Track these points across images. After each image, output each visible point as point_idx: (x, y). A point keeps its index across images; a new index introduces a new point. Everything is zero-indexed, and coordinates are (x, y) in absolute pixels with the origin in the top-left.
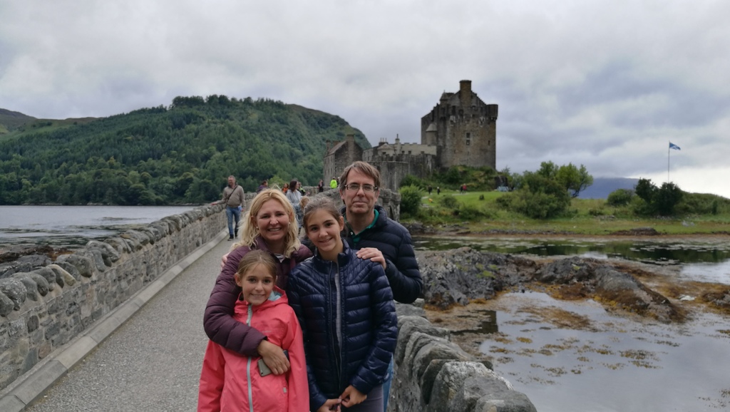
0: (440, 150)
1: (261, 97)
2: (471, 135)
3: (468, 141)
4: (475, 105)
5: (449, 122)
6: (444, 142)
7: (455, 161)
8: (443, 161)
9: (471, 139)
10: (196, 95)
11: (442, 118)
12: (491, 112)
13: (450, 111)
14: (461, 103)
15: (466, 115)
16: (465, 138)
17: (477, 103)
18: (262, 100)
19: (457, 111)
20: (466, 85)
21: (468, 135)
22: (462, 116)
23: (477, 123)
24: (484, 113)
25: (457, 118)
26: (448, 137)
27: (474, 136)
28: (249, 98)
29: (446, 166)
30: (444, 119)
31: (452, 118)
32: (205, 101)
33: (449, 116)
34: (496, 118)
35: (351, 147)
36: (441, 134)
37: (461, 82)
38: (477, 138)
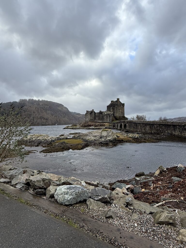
0: (114, 113)
1: (42, 99)
4: (120, 103)
7: (117, 115)
8: (114, 115)
10: (25, 99)
12: (123, 105)
13: (116, 105)
16: (119, 110)
18: (43, 100)
20: (118, 99)
21: (119, 109)
22: (118, 106)
23: (121, 107)
26: (115, 109)
28: (39, 100)
29: (115, 116)
30: (114, 106)
32: (28, 100)
35: (93, 112)
36: (114, 109)
37: (117, 99)
38: (121, 110)
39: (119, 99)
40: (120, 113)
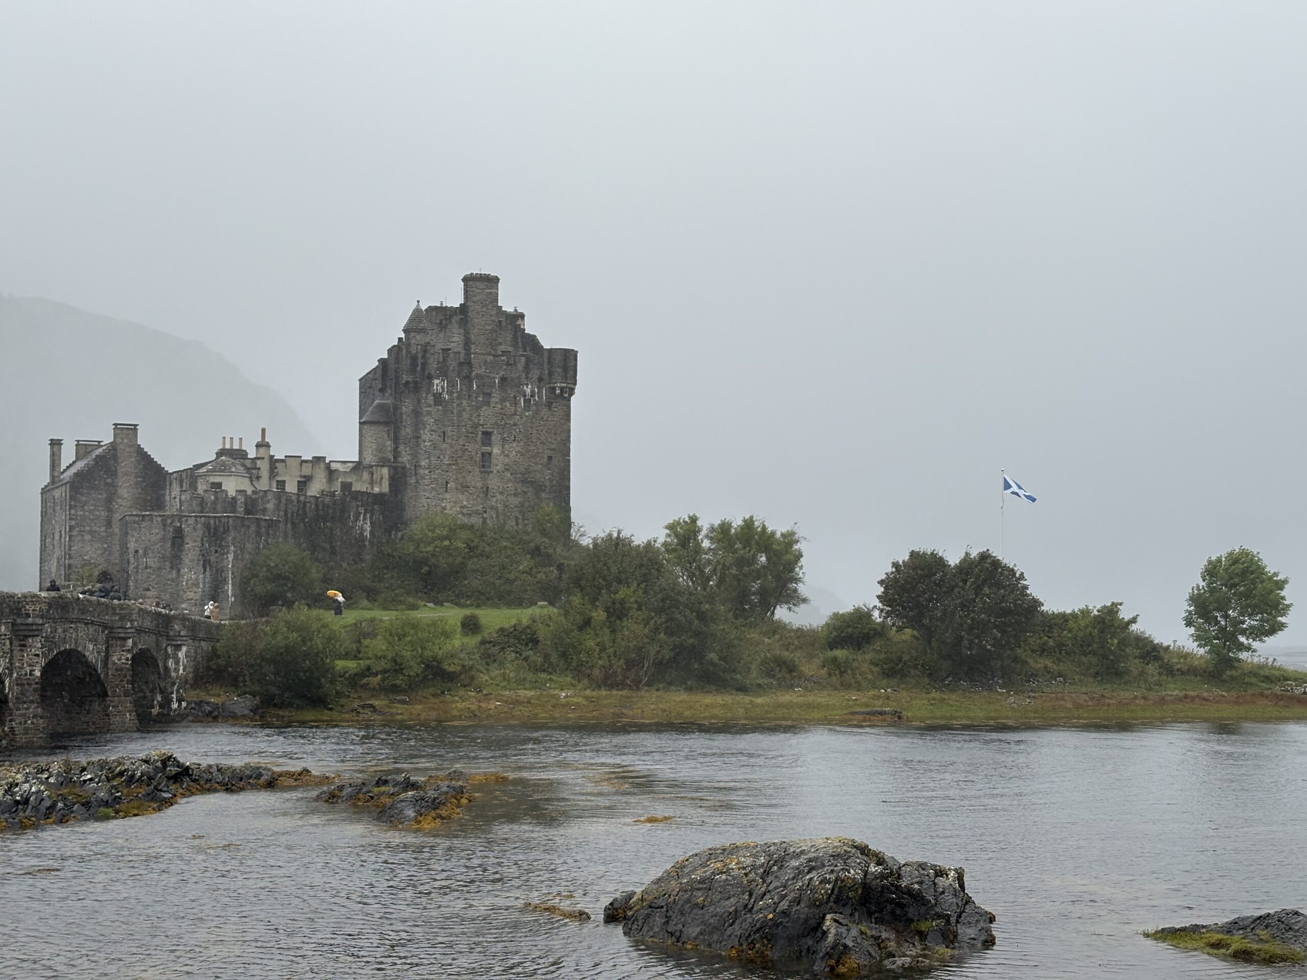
0: (398, 480)
2: (495, 438)
3: (486, 457)
4: (510, 349)
5: (431, 398)
6: (415, 456)
7: (450, 513)
8: (407, 512)
9: (496, 451)
11: (407, 382)
12: (557, 369)
13: (433, 366)
14: (467, 343)
15: (478, 377)
16: (475, 448)
17: (515, 344)
19: (453, 364)
20: (481, 287)
21: (487, 434)
22: (468, 379)
23: (516, 403)
24: (535, 374)
25: (452, 385)
26: (426, 435)
27: (504, 439)
29: (416, 528)
30: (415, 388)
31: (437, 384)
33: (430, 378)
34: (572, 392)
35: (127, 465)
36: (407, 431)
37: (468, 280)
38: (514, 448)
39: (492, 281)
40: (494, 483)
